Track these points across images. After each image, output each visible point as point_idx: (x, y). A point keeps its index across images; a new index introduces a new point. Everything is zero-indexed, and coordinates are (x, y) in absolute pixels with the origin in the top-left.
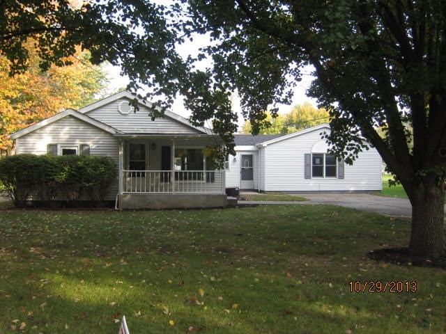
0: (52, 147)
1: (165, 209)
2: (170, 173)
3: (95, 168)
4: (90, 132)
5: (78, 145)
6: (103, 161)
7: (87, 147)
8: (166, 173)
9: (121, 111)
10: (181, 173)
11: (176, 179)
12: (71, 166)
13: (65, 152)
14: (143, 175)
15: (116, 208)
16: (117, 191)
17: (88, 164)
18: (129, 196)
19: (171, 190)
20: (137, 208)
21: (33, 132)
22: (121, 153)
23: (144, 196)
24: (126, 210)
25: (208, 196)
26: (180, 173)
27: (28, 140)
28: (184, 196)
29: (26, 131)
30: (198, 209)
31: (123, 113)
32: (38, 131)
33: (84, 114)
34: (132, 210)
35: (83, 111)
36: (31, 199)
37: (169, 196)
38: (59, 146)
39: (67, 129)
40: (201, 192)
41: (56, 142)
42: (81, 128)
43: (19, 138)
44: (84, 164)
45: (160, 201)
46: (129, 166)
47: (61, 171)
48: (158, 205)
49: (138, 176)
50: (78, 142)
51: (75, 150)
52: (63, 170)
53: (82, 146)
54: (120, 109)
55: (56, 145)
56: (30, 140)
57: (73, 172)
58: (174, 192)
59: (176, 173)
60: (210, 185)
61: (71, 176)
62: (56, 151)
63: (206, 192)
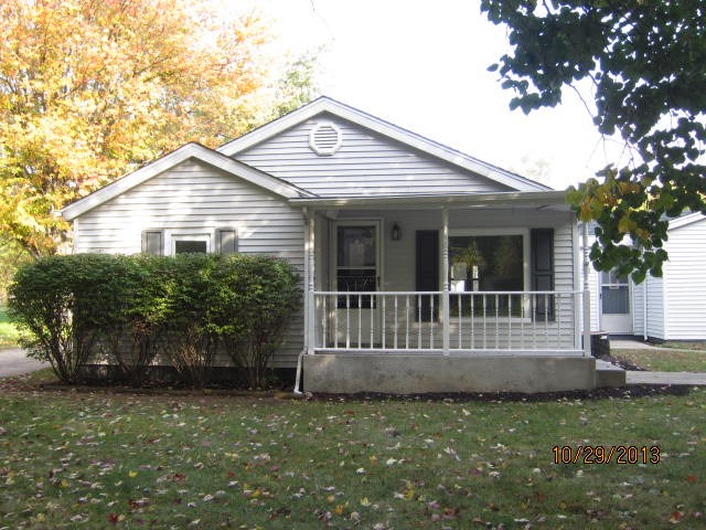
0: (154, 236)
1: (424, 397)
2: (436, 297)
3: (239, 287)
4: (238, 197)
5: (212, 231)
6: (261, 268)
7: (232, 236)
8: (426, 299)
9: (316, 148)
10: (466, 298)
11: (454, 313)
12: (180, 283)
13: (182, 247)
14: (366, 305)
15: (296, 390)
16: (301, 345)
17: (223, 276)
18: (329, 359)
19: (439, 344)
20: (350, 390)
21: (111, 202)
22: (310, 246)
23: (368, 358)
24: (321, 396)
25: (541, 361)
26: (463, 296)
27: (99, 220)
28: (477, 359)
29: (94, 201)
30: (515, 397)
31: (320, 151)
32: (122, 200)
33: (232, 158)
34: (335, 397)
35: (229, 150)
36: (105, 362)
37: (435, 359)
38: (167, 236)
39: (186, 191)
40: (523, 351)
41: (161, 225)
42: (220, 187)
43: (79, 217)
44: (212, 275)
45: (410, 373)
46: (335, 282)
47: (155, 295)
48: (406, 385)
49: (354, 305)
50: (212, 224)
51: (204, 243)
52: (159, 292)
53: (221, 232)
54: (313, 144)
55: (159, 233)
56: (105, 220)
57: (185, 297)
58: (447, 350)
59: (453, 298)
60: (547, 329)
61: (180, 307)
62: (162, 247)
63: (535, 351)
